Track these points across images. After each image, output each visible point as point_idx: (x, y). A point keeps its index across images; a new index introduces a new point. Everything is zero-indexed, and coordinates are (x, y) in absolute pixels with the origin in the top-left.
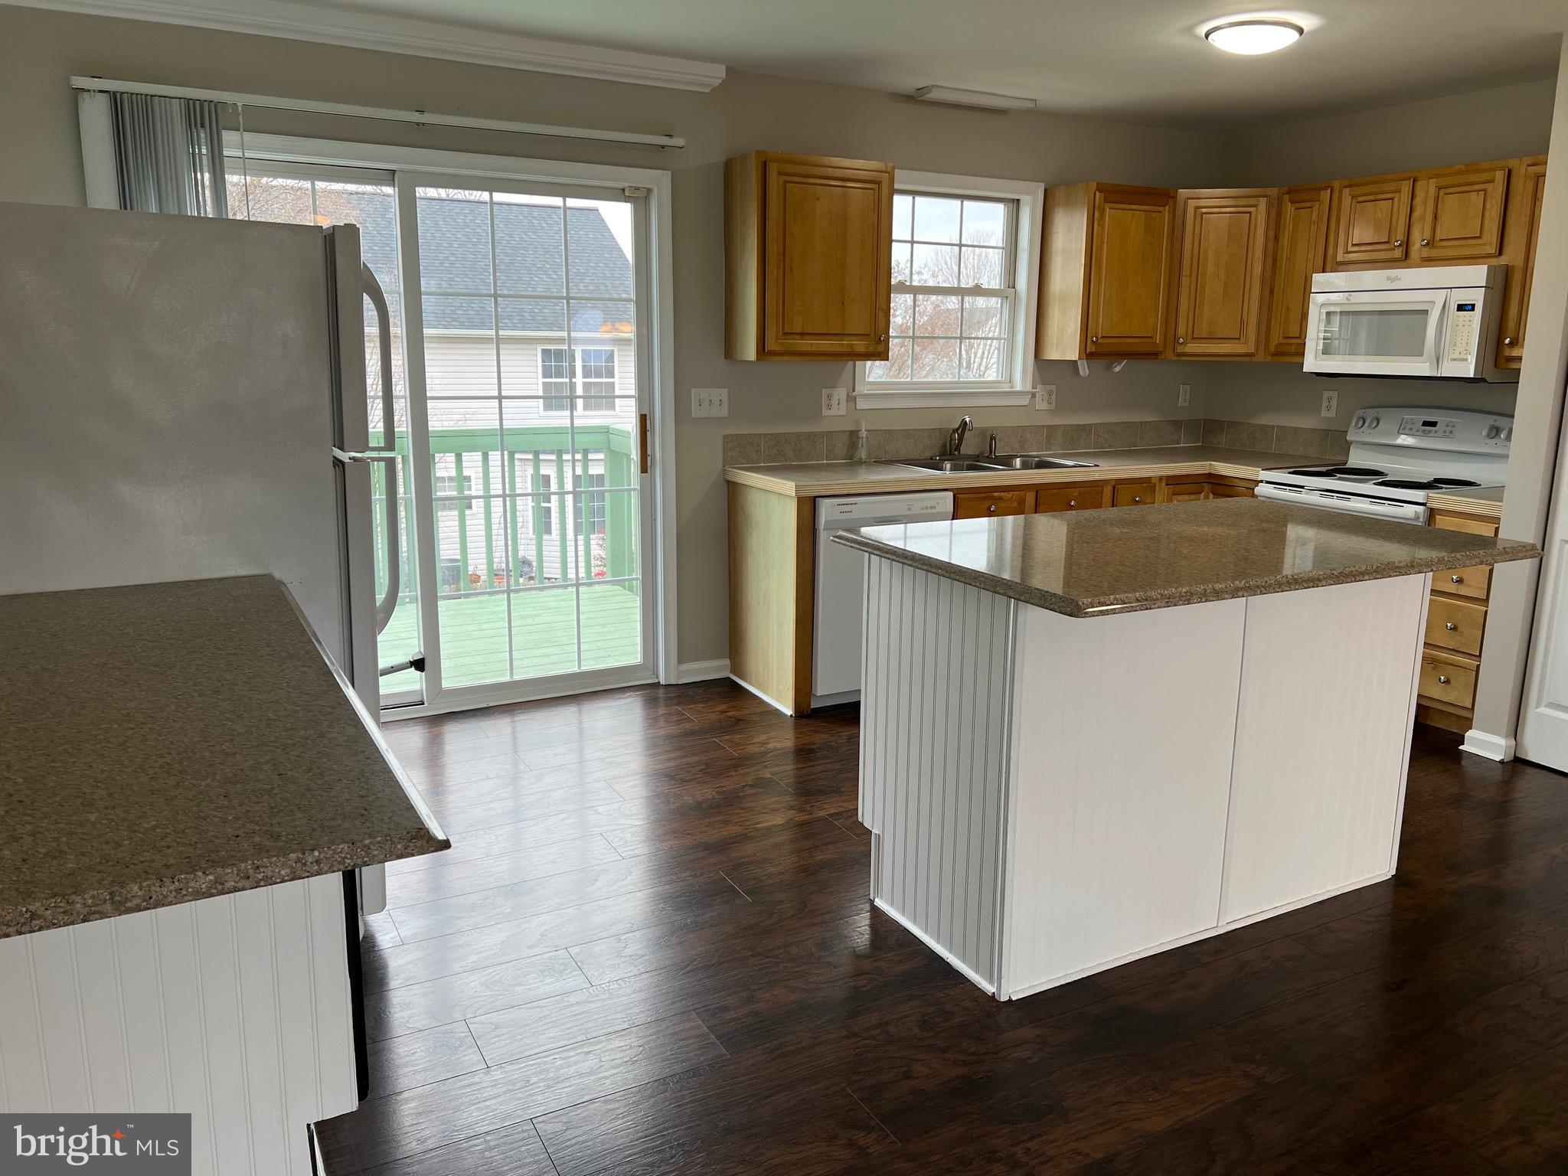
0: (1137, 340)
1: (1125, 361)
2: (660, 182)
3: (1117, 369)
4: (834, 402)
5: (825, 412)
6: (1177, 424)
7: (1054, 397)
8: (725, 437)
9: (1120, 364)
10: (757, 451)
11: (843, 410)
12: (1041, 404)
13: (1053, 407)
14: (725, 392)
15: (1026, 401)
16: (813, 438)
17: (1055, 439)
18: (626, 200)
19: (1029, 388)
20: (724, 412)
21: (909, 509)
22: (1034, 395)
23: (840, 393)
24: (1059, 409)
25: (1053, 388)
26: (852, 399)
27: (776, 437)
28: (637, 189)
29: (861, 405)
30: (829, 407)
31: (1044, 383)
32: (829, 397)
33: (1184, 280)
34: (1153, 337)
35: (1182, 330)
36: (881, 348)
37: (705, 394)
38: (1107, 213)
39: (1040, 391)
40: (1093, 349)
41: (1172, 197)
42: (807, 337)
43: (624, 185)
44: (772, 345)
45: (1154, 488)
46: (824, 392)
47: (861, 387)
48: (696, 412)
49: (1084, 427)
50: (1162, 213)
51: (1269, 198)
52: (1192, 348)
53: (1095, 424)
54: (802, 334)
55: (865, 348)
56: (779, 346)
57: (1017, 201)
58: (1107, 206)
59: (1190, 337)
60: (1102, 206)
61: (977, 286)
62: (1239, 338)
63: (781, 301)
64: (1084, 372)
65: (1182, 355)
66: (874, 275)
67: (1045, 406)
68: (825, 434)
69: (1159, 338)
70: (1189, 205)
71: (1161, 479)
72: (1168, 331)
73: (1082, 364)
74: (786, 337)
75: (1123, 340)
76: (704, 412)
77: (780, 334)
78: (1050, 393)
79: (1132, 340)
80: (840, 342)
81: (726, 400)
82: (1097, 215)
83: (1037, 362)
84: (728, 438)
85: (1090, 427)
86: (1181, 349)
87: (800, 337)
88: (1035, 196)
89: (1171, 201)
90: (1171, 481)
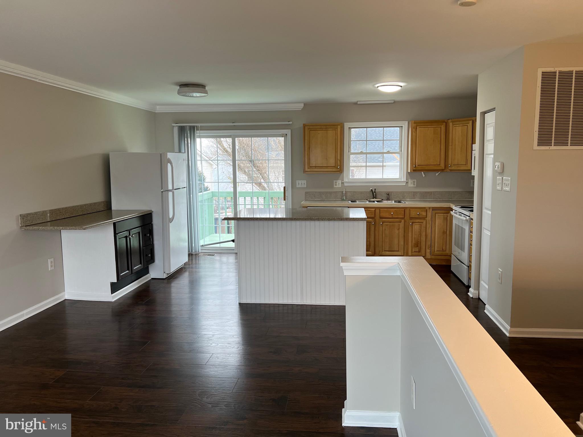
0: (434, 166)
1: (440, 172)
2: (288, 132)
3: (437, 174)
4: (338, 184)
6: (471, 193)
10: (314, 196)
11: (340, 186)
12: (410, 185)
13: (415, 186)
14: (305, 181)
15: (404, 184)
16: (331, 193)
17: (417, 196)
18: (282, 137)
19: (405, 180)
20: (306, 186)
22: (407, 183)
23: (339, 182)
24: (418, 186)
25: (415, 180)
26: (342, 183)
27: (319, 192)
28: (283, 134)
29: (346, 185)
30: (336, 185)
31: (411, 179)
32: (336, 182)
33: (450, 147)
34: (440, 165)
35: (450, 162)
36: (339, 170)
37: (300, 182)
38: (418, 129)
39: (410, 181)
40: (415, 169)
41: (445, 122)
42: (316, 168)
43: (280, 134)
44: (307, 170)
45: (427, 210)
46: (334, 181)
47: (345, 180)
48: (297, 186)
49: (428, 192)
50: (441, 127)
51: (473, 121)
52: (453, 168)
53: (433, 192)
54: (315, 167)
55: (334, 170)
56: (309, 170)
57: (402, 127)
58: (418, 127)
59: (452, 165)
60: (416, 127)
61: (388, 151)
62: (466, 165)
63: (309, 159)
64: (424, 176)
65: (451, 170)
66: (336, 152)
67: (412, 185)
68: (334, 192)
69: (442, 166)
70: (451, 124)
71: (429, 208)
72: (446, 163)
73: (422, 173)
74: (311, 168)
75: (427, 166)
76: (300, 186)
77: (309, 167)
78: (414, 182)
79: (431, 166)
80: (326, 168)
81: (306, 183)
82: (414, 130)
83: (408, 172)
84: (306, 193)
85: (431, 192)
86: (450, 168)
87: (315, 168)
88: (405, 124)
89: (444, 123)
90: (434, 209)
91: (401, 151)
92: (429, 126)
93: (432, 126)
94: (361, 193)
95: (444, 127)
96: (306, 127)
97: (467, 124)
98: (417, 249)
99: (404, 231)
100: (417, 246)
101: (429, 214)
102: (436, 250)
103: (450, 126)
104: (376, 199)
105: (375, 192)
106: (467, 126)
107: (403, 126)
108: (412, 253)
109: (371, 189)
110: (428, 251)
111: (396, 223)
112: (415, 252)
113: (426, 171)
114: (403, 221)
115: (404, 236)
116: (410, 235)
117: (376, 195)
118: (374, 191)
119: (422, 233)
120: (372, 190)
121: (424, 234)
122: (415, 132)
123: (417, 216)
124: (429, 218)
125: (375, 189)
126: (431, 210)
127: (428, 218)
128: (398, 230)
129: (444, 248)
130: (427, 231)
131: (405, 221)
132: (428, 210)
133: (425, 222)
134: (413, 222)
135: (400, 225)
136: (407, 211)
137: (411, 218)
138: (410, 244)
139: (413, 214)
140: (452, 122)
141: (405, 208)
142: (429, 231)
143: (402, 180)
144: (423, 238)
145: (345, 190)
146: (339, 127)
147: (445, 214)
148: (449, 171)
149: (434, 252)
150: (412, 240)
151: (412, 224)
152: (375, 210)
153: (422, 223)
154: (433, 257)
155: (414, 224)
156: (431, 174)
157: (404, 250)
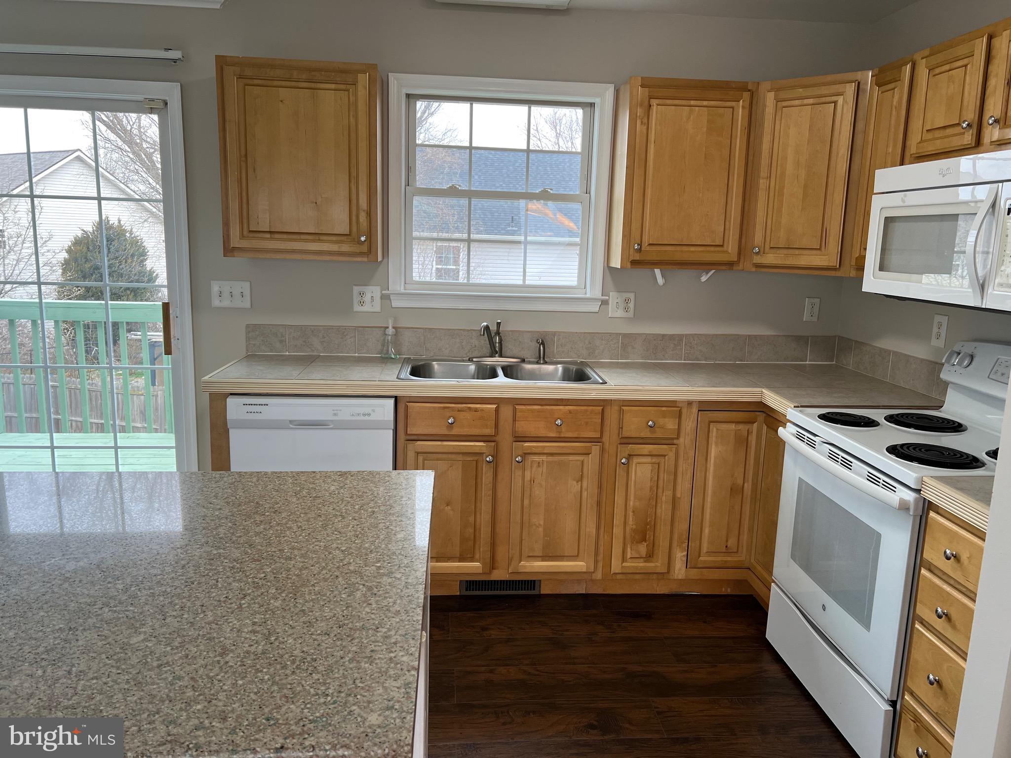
0: (700, 249)
1: (713, 271)
2: (172, 92)
3: (704, 278)
4: (367, 298)
5: (357, 308)
6: (802, 340)
7: (631, 305)
8: (248, 326)
9: (707, 273)
10: (281, 342)
11: (377, 308)
12: (615, 311)
13: (631, 314)
14: (247, 285)
15: (595, 308)
16: (342, 331)
17: (633, 348)
18: (152, 111)
19: (598, 294)
20: (247, 304)
21: (335, 414)
22: (604, 303)
23: (373, 292)
24: (637, 317)
25: (632, 296)
26: (385, 298)
27: (302, 329)
28: (153, 100)
29: (396, 303)
30: (362, 303)
31: (619, 291)
32: (361, 294)
33: (763, 183)
34: (722, 246)
35: (758, 238)
36: (364, 248)
37: (226, 286)
38: (654, 108)
39: (614, 298)
40: (637, 257)
41: (749, 90)
42: (277, 236)
43: (140, 98)
44: (235, 242)
45: (680, 412)
46: (356, 289)
47: (396, 286)
48: (216, 302)
49: (672, 337)
50: (733, 108)
51: (859, 83)
52: (770, 258)
53: (686, 335)
54: (270, 232)
55: (345, 248)
56: (245, 244)
57: (592, 105)
58: (654, 102)
59: (767, 247)
60: (646, 103)
61: (545, 192)
62: (820, 249)
63: (245, 202)
64: (660, 281)
65: (758, 266)
66: (353, 178)
67: (620, 313)
68: (356, 328)
69: (732, 247)
70: (770, 97)
71: (690, 403)
72: (743, 241)
73: (657, 272)
74: (252, 235)
75: (678, 248)
76: (226, 303)
77: (245, 233)
78: (627, 301)
79: (692, 249)
80: (314, 241)
81: (247, 293)
82: (639, 111)
83: (609, 269)
84: (251, 329)
85: (680, 337)
86: (757, 260)
87: (268, 236)
88: (604, 97)
89: (746, 95)
90: (705, 407)
91: (588, 192)
92: (692, 102)
93: (705, 103)
94: (452, 333)
95: (743, 107)
96: (229, 71)
97: (834, 98)
98: (643, 549)
99: (600, 487)
100: (644, 539)
101: (689, 425)
102: (705, 547)
103: (765, 106)
104: (501, 356)
105: (498, 333)
106: (835, 103)
107: (597, 101)
108: (624, 564)
109: (485, 324)
110: (679, 556)
111: (571, 458)
112: (633, 559)
113: (669, 264)
114: (596, 449)
115: (599, 504)
116: (619, 499)
117: (500, 343)
118: (493, 328)
119: (660, 491)
120: (487, 328)
121: (666, 497)
122: (645, 120)
123: (646, 434)
124: (685, 440)
125: (499, 324)
126: (695, 410)
127: (682, 440)
128: (577, 482)
129: (732, 542)
130: (679, 488)
131: (603, 450)
132: (684, 411)
133: (672, 455)
134: (630, 455)
135: (585, 462)
136: (612, 415)
137: (626, 441)
138: (618, 531)
139: (634, 425)
140: (777, 90)
141: (604, 404)
142: (683, 486)
143: (588, 296)
144: (664, 510)
145: (395, 320)
146: (363, 79)
147: (741, 427)
148: (754, 269)
149: (699, 556)
150: (625, 516)
151: (627, 464)
152: (497, 410)
153: (665, 456)
154: (694, 574)
155: (635, 460)
156: (684, 276)
157: (596, 554)
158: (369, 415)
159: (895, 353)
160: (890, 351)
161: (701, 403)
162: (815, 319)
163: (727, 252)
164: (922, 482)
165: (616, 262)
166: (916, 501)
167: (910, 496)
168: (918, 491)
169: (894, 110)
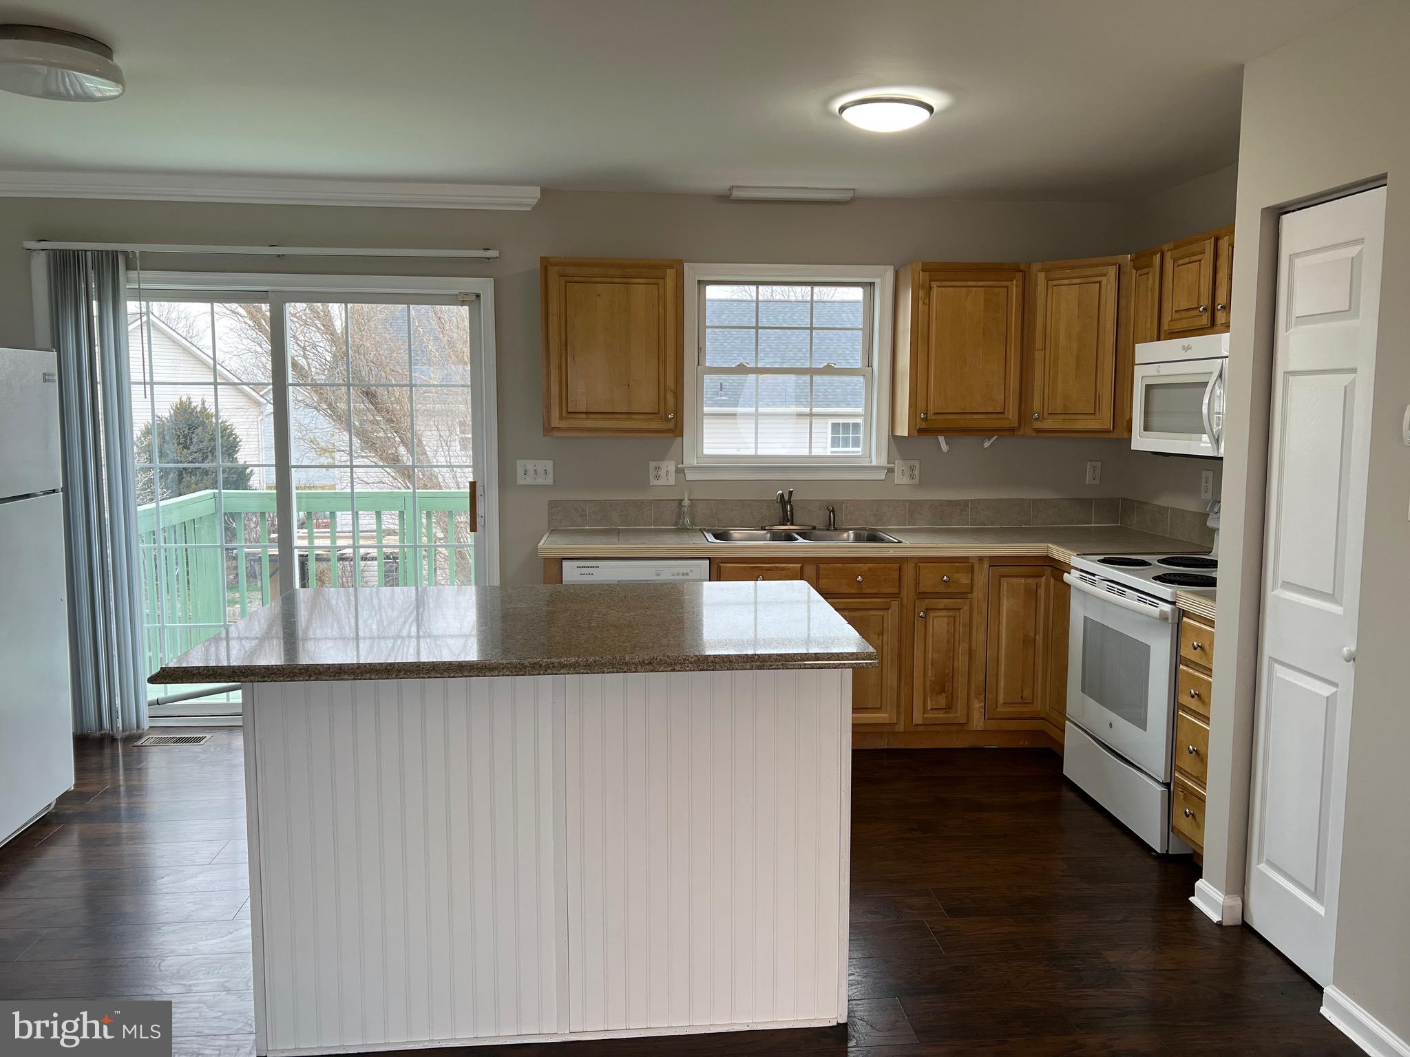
0: (983, 416)
1: (995, 437)
2: (485, 286)
3: (986, 445)
4: (663, 473)
5: (653, 482)
6: (1085, 503)
7: (917, 472)
8: (551, 502)
9: (989, 440)
10: (581, 516)
11: (672, 480)
12: (900, 478)
13: (916, 481)
14: (549, 464)
15: (882, 475)
16: (639, 504)
17: (920, 514)
18: (463, 303)
19: (883, 462)
20: (550, 481)
21: (658, 575)
22: (891, 470)
23: (670, 466)
24: (922, 485)
25: (917, 463)
26: (680, 471)
27: (600, 503)
28: (467, 294)
29: (690, 476)
30: (657, 477)
31: (904, 458)
32: (657, 469)
33: (1038, 355)
34: (1003, 413)
35: (1037, 405)
36: (671, 425)
37: (530, 465)
38: (935, 291)
39: (899, 466)
40: (924, 425)
41: (1022, 271)
42: (592, 416)
43: (456, 292)
44: (555, 423)
45: (972, 567)
46: (652, 464)
47: (690, 460)
48: (521, 481)
49: (957, 503)
50: (1007, 287)
51: (1119, 265)
52: (1049, 424)
53: (972, 500)
54: (587, 413)
55: (654, 425)
56: (563, 424)
57: (872, 284)
58: (934, 284)
59: (1046, 413)
60: (927, 285)
61: (828, 366)
62: (1094, 414)
63: (564, 385)
64: (944, 447)
65: (1038, 431)
66: (662, 360)
67: (905, 480)
68: (651, 501)
69: (1012, 414)
70: (1041, 277)
71: (981, 559)
72: (1023, 407)
73: (941, 439)
74: (569, 416)
75: (962, 417)
76: (529, 480)
77: (564, 414)
78: (912, 468)
79: (975, 417)
80: (625, 420)
81: (550, 470)
82: (921, 294)
83: (894, 438)
84: (553, 505)
85: (966, 502)
86: (1037, 425)
87: (584, 416)
88: (884, 278)
89: (1019, 275)
90: (996, 562)
91: (870, 365)
92: (970, 283)
93: (981, 283)
94: (742, 503)
95: (1017, 286)
96: (553, 271)
97: (1099, 279)
98: (942, 701)
99: (900, 640)
100: (943, 691)
101: (981, 578)
102: (1001, 700)
103: (1036, 284)
104: (792, 524)
105: (789, 502)
106: (1100, 283)
107: (877, 281)
108: (925, 715)
109: (781, 492)
110: (977, 705)
111: (872, 613)
112: (935, 712)
113: (951, 432)
114: (895, 604)
115: (899, 657)
116: (918, 653)
117: (792, 511)
118: (786, 498)
119: (957, 644)
120: (782, 495)
121: (962, 649)
122: (927, 302)
123: (941, 588)
124: (978, 594)
125: (791, 493)
126: (986, 565)
127: (975, 594)
128: (879, 636)
129: (1027, 693)
130: (974, 639)
131: (901, 606)
132: (976, 566)
133: (966, 608)
134: (927, 609)
135: (885, 616)
136: (909, 570)
137: (922, 595)
138: (918, 683)
139: (929, 580)
140: (1048, 271)
141: (901, 561)
142: (979, 637)
143: (874, 463)
144: (961, 662)
145: (689, 495)
146: (671, 273)
147: (1030, 581)
148: (1034, 434)
149: (996, 708)
150: (925, 668)
151: (925, 618)
152: (802, 568)
153: (959, 609)
154: (992, 725)
155: (932, 614)
156: (967, 442)
157: (898, 707)
158: (687, 574)
159: (1172, 508)
160: (1167, 508)
161: (992, 558)
162: (1097, 482)
163: (1008, 419)
164: (1176, 595)
165: (903, 430)
166: (1173, 610)
167: (1167, 608)
168: (1173, 603)
169: (1149, 291)
